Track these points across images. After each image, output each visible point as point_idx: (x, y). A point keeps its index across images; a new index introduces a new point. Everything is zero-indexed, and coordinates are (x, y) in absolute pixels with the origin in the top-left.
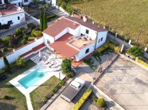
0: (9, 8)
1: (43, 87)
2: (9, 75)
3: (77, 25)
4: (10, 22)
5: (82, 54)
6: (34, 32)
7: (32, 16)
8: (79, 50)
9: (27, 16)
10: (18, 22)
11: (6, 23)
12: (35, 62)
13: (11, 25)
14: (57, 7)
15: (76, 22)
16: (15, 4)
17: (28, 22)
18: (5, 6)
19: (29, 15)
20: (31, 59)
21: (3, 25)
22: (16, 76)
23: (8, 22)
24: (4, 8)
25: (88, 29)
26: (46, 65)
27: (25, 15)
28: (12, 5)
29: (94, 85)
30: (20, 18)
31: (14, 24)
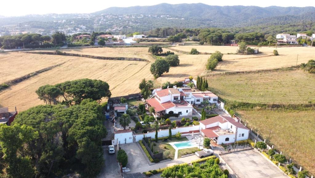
0: (182, 103)
1: (188, 150)
2: (170, 141)
3: (225, 121)
4: (180, 113)
5: (221, 140)
6: (195, 122)
7: (199, 112)
8: (219, 136)
9: (195, 111)
10: (186, 114)
11: (177, 113)
12: (188, 139)
13: (180, 115)
14: (224, 110)
15: (225, 119)
16: (188, 102)
17: (194, 116)
18: (179, 102)
19: (197, 111)
20: (186, 137)
21: (174, 114)
22: (174, 142)
23: (179, 112)
24: (178, 103)
25: (232, 125)
26: (195, 142)
27: (193, 110)
28: (186, 102)
29: (219, 156)
30: (188, 112)
31: (183, 115)
